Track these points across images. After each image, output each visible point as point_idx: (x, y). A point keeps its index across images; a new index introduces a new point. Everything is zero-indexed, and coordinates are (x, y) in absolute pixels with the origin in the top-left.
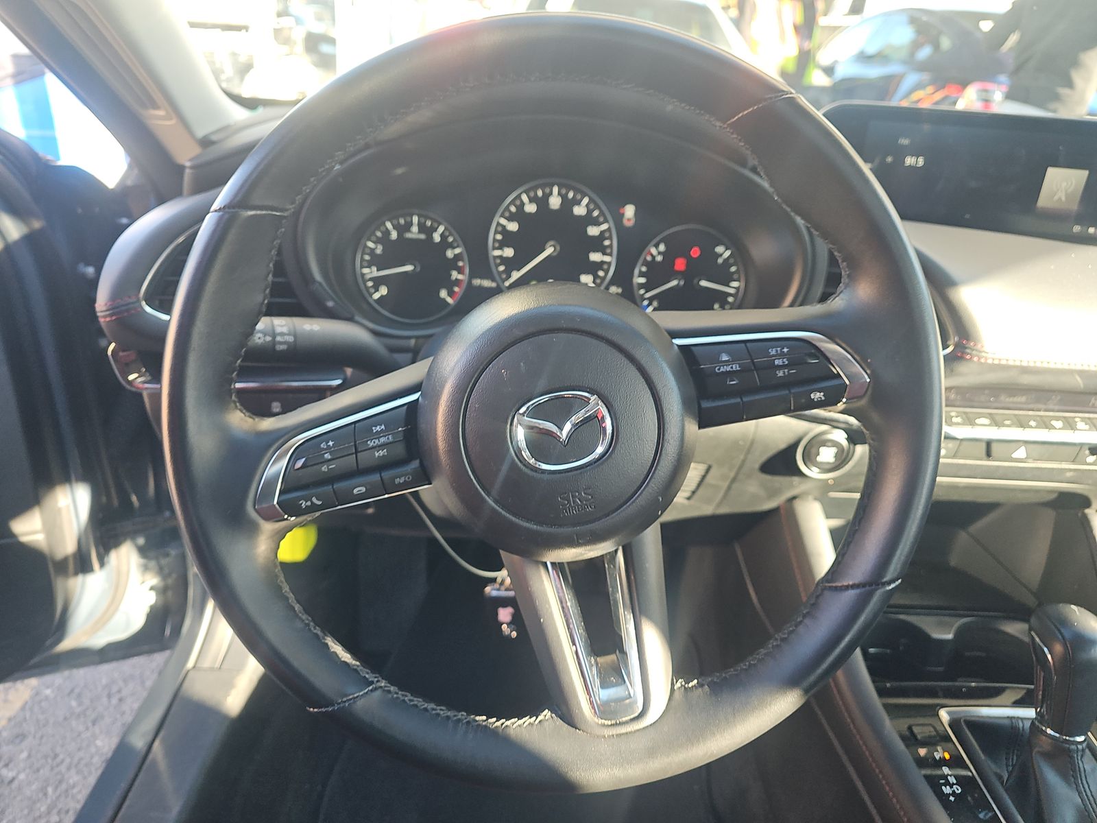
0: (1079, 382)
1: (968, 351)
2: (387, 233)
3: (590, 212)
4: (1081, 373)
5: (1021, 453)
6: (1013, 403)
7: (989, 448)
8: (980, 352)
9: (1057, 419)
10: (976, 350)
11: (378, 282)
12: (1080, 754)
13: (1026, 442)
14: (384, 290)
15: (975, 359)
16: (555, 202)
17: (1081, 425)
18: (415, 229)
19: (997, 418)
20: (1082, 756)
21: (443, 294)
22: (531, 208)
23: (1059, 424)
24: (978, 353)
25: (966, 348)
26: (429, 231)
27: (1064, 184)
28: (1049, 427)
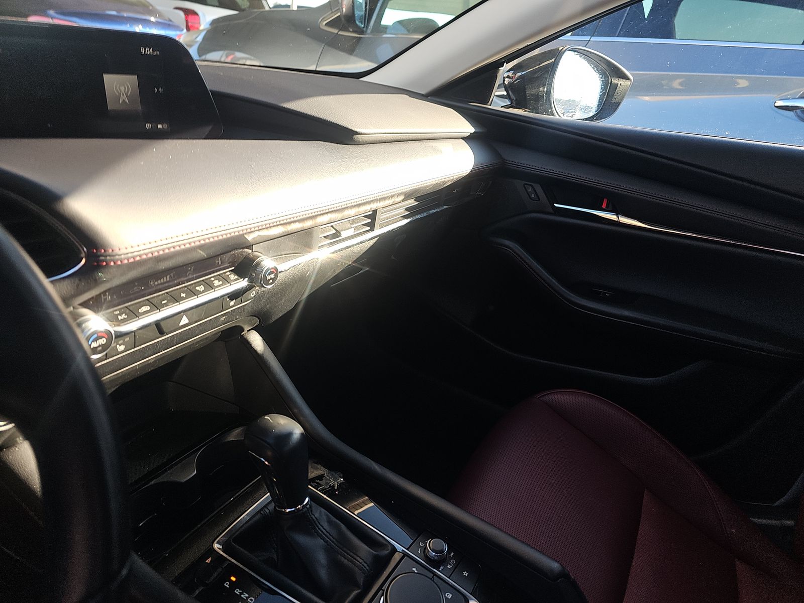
0: (202, 254)
1: (102, 258)
4: (201, 247)
5: (185, 320)
6: (161, 284)
7: (159, 327)
8: (113, 256)
9: (199, 284)
10: (110, 256)
12: (310, 511)
13: (184, 311)
15: (112, 264)
17: (216, 283)
19: (155, 302)
20: (312, 511)
23: (201, 288)
24: (112, 258)
25: (99, 256)
27: (122, 88)
28: (196, 293)
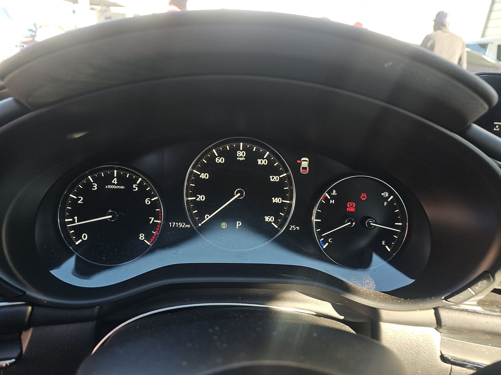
2: (90, 185)
3: (271, 162)
11: (79, 230)
14: (85, 237)
16: (241, 155)
18: (115, 181)
21: (142, 237)
22: (220, 160)
26: (129, 183)
